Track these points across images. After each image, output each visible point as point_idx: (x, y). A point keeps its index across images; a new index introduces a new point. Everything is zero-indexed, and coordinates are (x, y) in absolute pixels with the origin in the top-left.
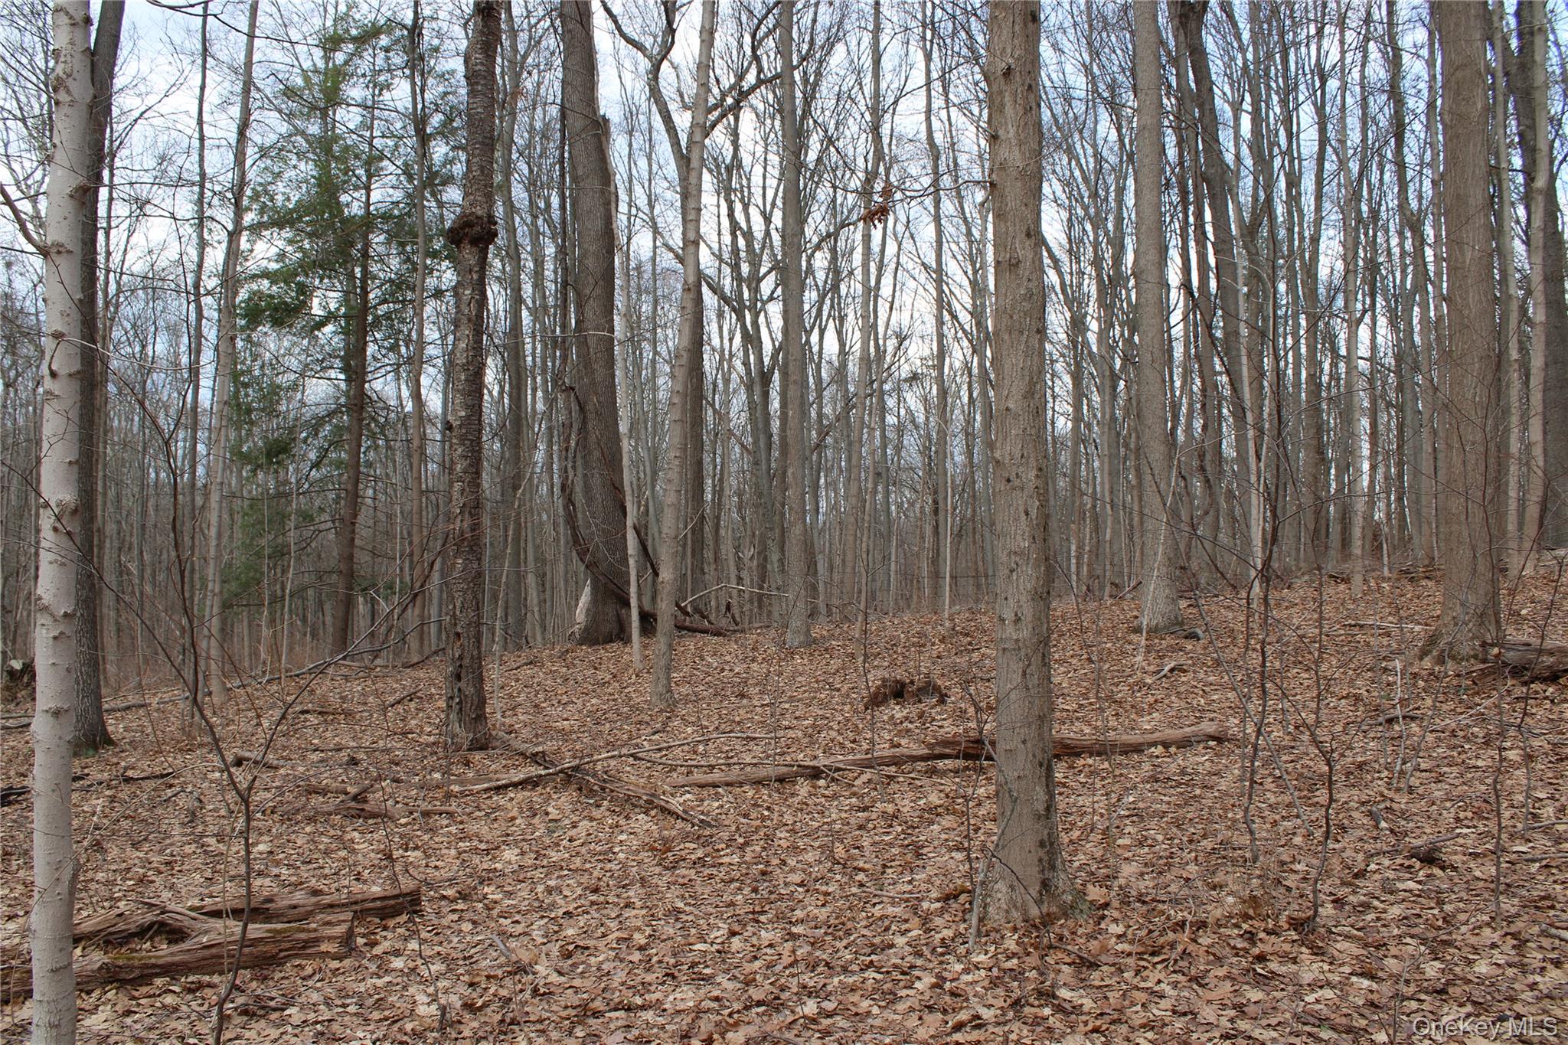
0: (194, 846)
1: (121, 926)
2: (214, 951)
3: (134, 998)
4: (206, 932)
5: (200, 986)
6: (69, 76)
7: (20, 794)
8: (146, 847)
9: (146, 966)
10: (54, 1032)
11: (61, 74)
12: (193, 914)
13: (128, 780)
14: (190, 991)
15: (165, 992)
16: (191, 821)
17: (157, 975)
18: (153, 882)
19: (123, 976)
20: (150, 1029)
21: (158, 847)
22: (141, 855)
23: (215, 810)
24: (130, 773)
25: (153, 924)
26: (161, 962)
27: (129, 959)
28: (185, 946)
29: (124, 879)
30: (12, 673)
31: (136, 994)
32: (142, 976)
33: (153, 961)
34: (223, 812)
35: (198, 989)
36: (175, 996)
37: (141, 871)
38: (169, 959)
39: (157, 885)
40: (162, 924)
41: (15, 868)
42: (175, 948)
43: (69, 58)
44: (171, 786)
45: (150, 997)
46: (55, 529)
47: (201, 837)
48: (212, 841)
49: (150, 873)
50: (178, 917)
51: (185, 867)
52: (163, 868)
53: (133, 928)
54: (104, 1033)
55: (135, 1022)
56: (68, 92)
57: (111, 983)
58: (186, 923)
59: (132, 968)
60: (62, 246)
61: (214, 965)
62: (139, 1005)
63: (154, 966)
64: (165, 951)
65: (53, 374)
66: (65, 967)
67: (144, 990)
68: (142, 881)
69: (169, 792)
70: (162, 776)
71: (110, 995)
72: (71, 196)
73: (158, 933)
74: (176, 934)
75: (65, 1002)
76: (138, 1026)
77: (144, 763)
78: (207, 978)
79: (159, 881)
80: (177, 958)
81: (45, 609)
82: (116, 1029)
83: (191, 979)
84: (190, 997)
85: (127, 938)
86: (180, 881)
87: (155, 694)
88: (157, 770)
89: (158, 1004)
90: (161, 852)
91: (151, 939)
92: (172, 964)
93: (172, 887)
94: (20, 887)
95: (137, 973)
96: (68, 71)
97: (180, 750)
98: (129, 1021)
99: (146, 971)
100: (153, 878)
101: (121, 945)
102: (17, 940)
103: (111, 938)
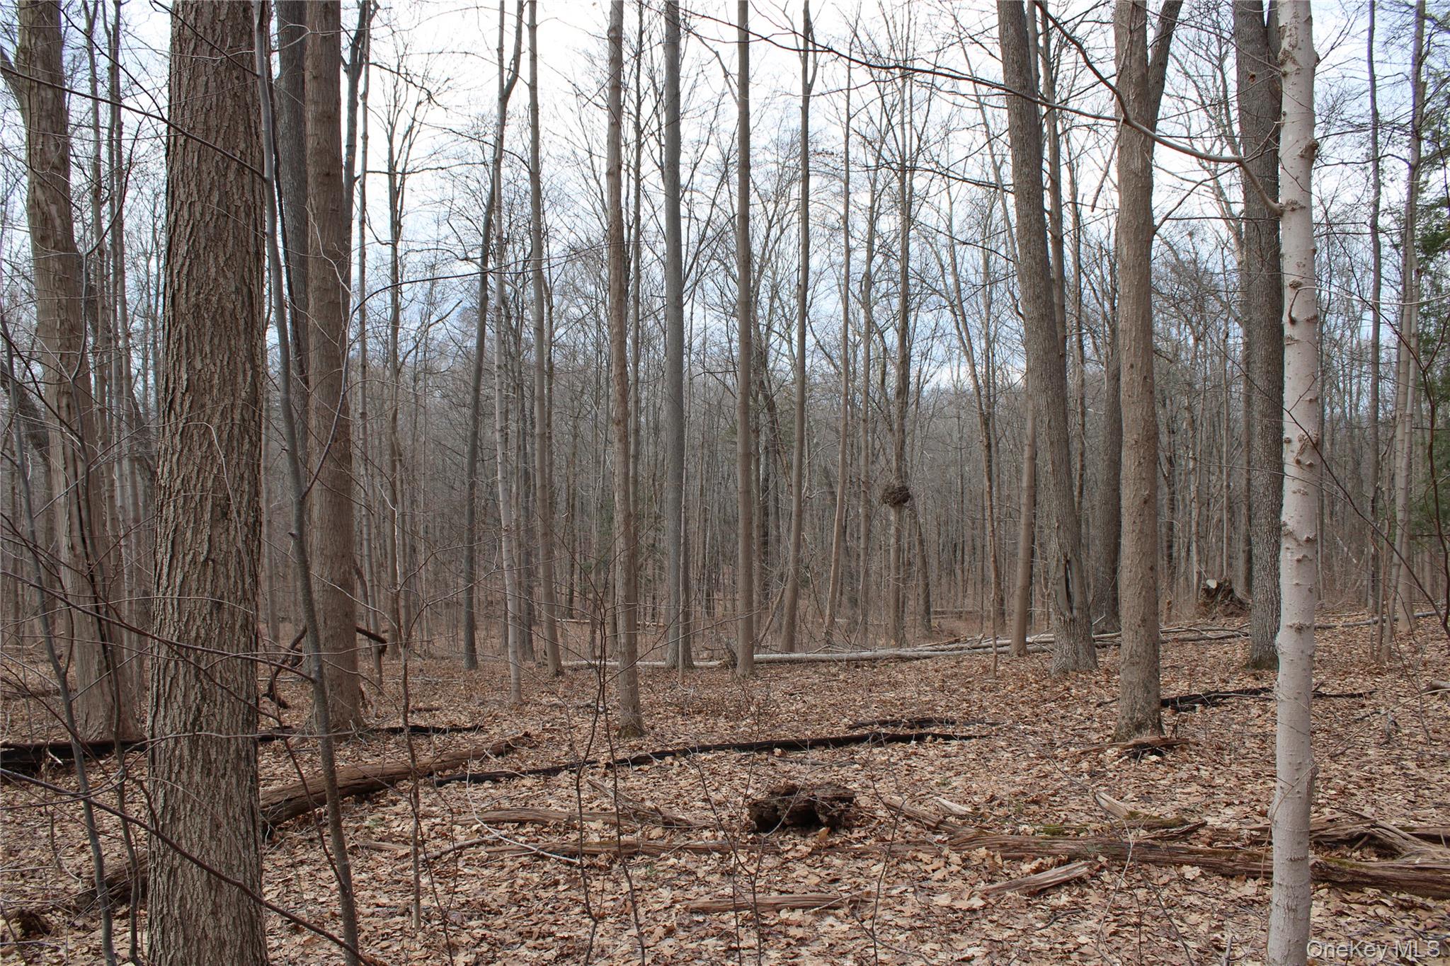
0: (1392, 767)
1: (1331, 831)
2: (1428, 874)
3: (1345, 901)
4: (1419, 854)
5: (1413, 906)
6: (1294, 47)
7: (1224, 698)
8: (1344, 760)
9: (1357, 874)
10: (1292, 915)
11: (1287, 48)
12: (1405, 834)
13: (1321, 696)
14: (1402, 908)
15: (1376, 903)
16: (1387, 743)
17: (1368, 885)
18: (1353, 795)
19: (1334, 877)
20: (1364, 935)
21: (1356, 763)
22: (1340, 768)
23: (1410, 735)
24: (1322, 690)
25: (1361, 836)
26: (1371, 873)
27: (1340, 863)
28: (1397, 863)
29: (1326, 788)
30: (1208, 591)
31: (1348, 898)
32: (1353, 883)
33: (1364, 870)
34: (1420, 738)
35: (1411, 908)
36: (1387, 910)
37: (1342, 783)
38: (1381, 872)
39: (1359, 798)
40: (1372, 837)
41: (1227, 762)
42: (1386, 863)
43: (1294, 31)
44: (1363, 706)
45: (1361, 903)
46: (1298, 462)
47: (1400, 759)
48: (1412, 765)
49: (1350, 786)
50: (1389, 833)
51: (1385, 786)
52: (1362, 783)
53: (1342, 835)
54: (1321, 927)
55: (1349, 924)
56: (1294, 62)
57: (1324, 882)
58: (1397, 841)
59: (1344, 873)
60: (1296, 203)
61: (1427, 888)
62: (1351, 909)
63: (1365, 875)
64: (1375, 864)
65: (1293, 321)
66: (1302, 859)
67: (1355, 896)
68: (1342, 792)
69: (1362, 712)
70: (1353, 696)
71: (1323, 892)
72: (1302, 156)
73: (1366, 844)
74: (1386, 850)
75: (1301, 890)
76: (1352, 928)
77: (1335, 682)
78: (1419, 900)
79: (1360, 795)
80: (1388, 873)
81: (1290, 534)
82: (1330, 925)
83: (1402, 896)
84: (1403, 914)
85: (1336, 843)
86: (1383, 799)
87: (1339, 618)
88: (1348, 690)
89: (1371, 913)
90: (1359, 767)
91: (1360, 848)
92: (1384, 878)
93: (1374, 803)
94: (1233, 779)
95: (1348, 878)
96: (1293, 43)
97: (1370, 673)
98: (1342, 921)
99: (1357, 879)
100: (1354, 791)
101: (1331, 848)
102: (1235, 825)
103: (1321, 840)
